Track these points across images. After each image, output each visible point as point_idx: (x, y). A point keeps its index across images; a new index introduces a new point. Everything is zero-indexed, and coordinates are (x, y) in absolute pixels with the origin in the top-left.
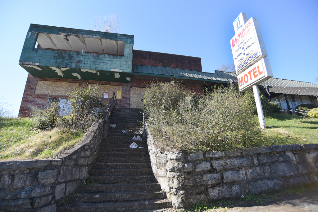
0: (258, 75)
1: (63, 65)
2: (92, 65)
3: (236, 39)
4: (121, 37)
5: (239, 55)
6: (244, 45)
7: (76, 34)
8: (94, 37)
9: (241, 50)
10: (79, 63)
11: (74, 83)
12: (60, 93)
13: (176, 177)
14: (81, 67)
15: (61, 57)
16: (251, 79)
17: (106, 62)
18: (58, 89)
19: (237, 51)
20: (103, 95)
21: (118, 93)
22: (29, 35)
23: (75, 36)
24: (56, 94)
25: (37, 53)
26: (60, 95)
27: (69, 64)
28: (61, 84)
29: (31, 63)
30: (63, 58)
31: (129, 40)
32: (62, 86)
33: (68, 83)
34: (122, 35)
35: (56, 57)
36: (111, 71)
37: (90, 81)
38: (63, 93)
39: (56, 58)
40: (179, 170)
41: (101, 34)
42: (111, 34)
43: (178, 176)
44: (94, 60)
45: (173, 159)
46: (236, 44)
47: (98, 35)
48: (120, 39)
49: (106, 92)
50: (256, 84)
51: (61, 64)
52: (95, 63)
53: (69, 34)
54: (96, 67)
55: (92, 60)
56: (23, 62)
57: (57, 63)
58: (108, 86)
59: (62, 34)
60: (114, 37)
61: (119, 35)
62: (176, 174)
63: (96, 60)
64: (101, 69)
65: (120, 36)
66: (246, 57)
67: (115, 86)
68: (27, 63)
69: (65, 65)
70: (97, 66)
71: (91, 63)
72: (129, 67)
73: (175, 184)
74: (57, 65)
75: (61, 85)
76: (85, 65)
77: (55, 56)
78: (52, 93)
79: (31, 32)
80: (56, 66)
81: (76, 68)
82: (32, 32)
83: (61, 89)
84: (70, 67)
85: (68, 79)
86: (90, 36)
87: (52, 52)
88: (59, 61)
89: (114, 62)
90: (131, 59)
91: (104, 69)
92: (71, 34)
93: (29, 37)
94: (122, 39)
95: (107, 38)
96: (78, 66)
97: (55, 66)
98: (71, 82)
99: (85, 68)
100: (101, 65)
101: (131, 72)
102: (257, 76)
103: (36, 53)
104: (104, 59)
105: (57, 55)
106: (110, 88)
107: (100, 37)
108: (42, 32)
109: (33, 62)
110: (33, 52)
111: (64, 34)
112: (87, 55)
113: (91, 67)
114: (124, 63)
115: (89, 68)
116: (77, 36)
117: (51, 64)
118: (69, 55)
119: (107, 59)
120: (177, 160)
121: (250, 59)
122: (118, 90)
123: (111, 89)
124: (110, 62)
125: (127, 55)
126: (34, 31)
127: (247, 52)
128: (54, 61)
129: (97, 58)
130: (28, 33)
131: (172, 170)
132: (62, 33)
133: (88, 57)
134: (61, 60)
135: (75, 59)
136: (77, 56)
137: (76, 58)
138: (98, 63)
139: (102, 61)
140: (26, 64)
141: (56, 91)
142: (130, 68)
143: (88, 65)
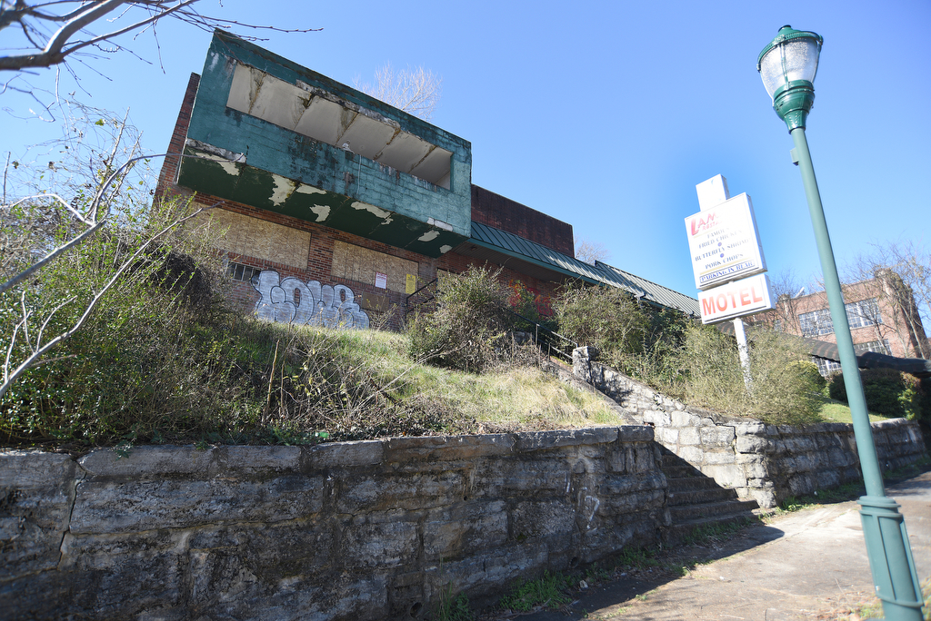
0: (752, 301)
1: (313, 178)
2: (384, 197)
3: (702, 220)
4: (446, 140)
5: (708, 254)
6: (722, 238)
7: (340, 97)
8: (386, 119)
9: (715, 247)
10: (353, 182)
11: (298, 228)
12: (258, 253)
13: (759, 460)
14: (359, 196)
15: (306, 155)
16: (734, 306)
17: (417, 196)
18: (252, 238)
19: (703, 245)
20: (374, 278)
21: (410, 279)
22: (215, 61)
23: (337, 102)
24: (248, 253)
25: (238, 125)
26: (258, 257)
27: (328, 181)
28: (262, 225)
29: (223, 152)
30: (312, 158)
31: (462, 153)
32: (262, 231)
33: (281, 227)
34: (447, 133)
35: (294, 151)
36: (429, 222)
37: (342, 233)
38: (268, 252)
39: (293, 153)
40: (761, 451)
41: (401, 118)
42: (423, 125)
43: (762, 460)
44: (388, 185)
45: (751, 433)
46: (701, 231)
47: (393, 117)
48: (443, 143)
49: (381, 271)
50: (743, 317)
51: (307, 173)
52: (392, 193)
53: (324, 92)
54: (395, 206)
55: (383, 183)
56: (200, 142)
57: (295, 168)
58: (386, 255)
59: (305, 88)
60: (429, 133)
61: (440, 132)
62: (758, 456)
63: (394, 187)
64: (406, 212)
65: (443, 136)
66: (727, 262)
67: (402, 260)
68: (212, 149)
69: (317, 179)
70: (396, 204)
71: (383, 191)
72: (465, 223)
73: (759, 471)
74: (298, 176)
75: (261, 228)
76: (367, 193)
77: (289, 148)
78: (235, 247)
79: (217, 55)
80: (295, 178)
81: (346, 194)
82: (223, 56)
83: (260, 242)
84: (330, 189)
85: (282, 216)
86: (376, 114)
87: (282, 133)
88: (302, 164)
89: (435, 201)
90: (469, 202)
91: (413, 215)
92: (327, 95)
93: (212, 66)
94: (447, 143)
95: (415, 133)
96: (352, 192)
97: (290, 175)
98: (289, 226)
99: (368, 200)
100: (406, 201)
101: (469, 235)
102: (749, 302)
103: (235, 122)
104: (411, 186)
105: (295, 146)
106: (389, 262)
107: (398, 125)
108: (249, 64)
109: (228, 150)
110: (226, 118)
111: (311, 89)
112: (370, 165)
113: (382, 202)
114: (456, 209)
115: (377, 202)
116: (342, 104)
117: (281, 167)
118: (327, 153)
119: (419, 190)
120: (759, 434)
121: (735, 268)
122: (410, 272)
123: (393, 265)
124: (425, 200)
125: (460, 191)
126: (227, 53)
127: (728, 254)
128: (288, 159)
129: (394, 179)
130: (209, 54)
131: (751, 451)
132: (305, 86)
133: (373, 172)
134: (306, 164)
135: (341, 169)
136: (348, 162)
137: (345, 167)
138: (397, 195)
139: (407, 191)
140: (207, 149)
141: (248, 244)
142: (467, 225)
143: (376, 196)
